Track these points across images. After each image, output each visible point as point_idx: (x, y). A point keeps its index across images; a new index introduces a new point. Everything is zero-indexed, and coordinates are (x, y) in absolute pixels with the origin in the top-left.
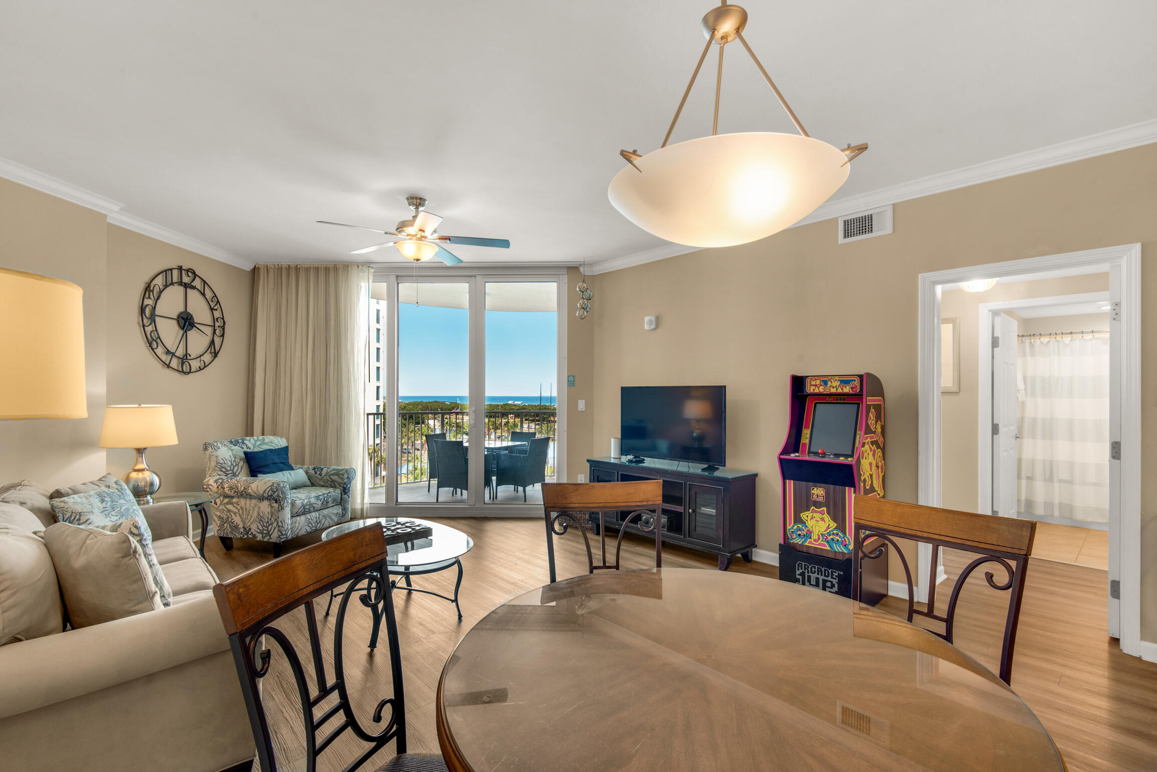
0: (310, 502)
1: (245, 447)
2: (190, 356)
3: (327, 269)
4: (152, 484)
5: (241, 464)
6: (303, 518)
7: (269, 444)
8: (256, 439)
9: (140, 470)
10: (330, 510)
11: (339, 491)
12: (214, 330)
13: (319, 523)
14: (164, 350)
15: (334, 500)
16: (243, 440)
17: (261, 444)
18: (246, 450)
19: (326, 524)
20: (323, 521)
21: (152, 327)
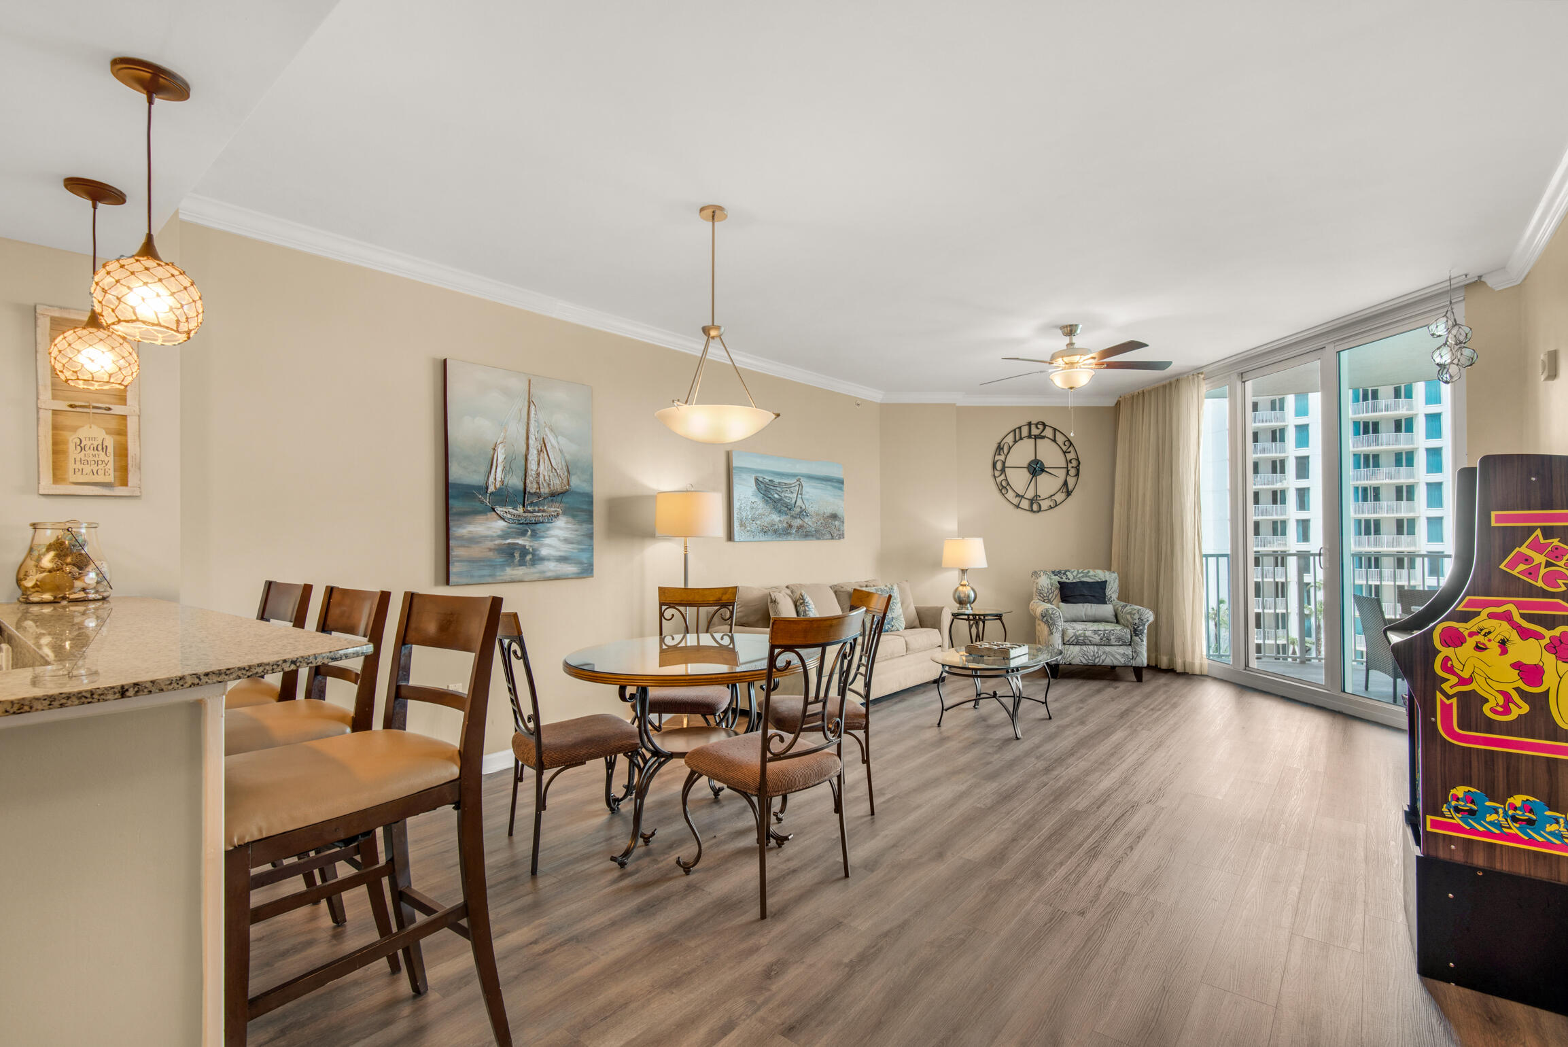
0: (1085, 634)
1: (1064, 578)
2: (1040, 497)
3: (1164, 387)
4: (969, 596)
5: (1057, 592)
6: (1077, 648)
7: (1091, 577)
8: (1080, 571)
9: (965, 585)
10: (1115, 648)
11: (1128, 631)
12: (1068, 471)
13: (1098, 657)
14: (1014, 494)
15: (1119, 639)
16: (1066, 571)
17: (1082, 577)
18: (1064, 580)
19: (1109, 661)
20: (1103, 657)
21: (1003, 477)
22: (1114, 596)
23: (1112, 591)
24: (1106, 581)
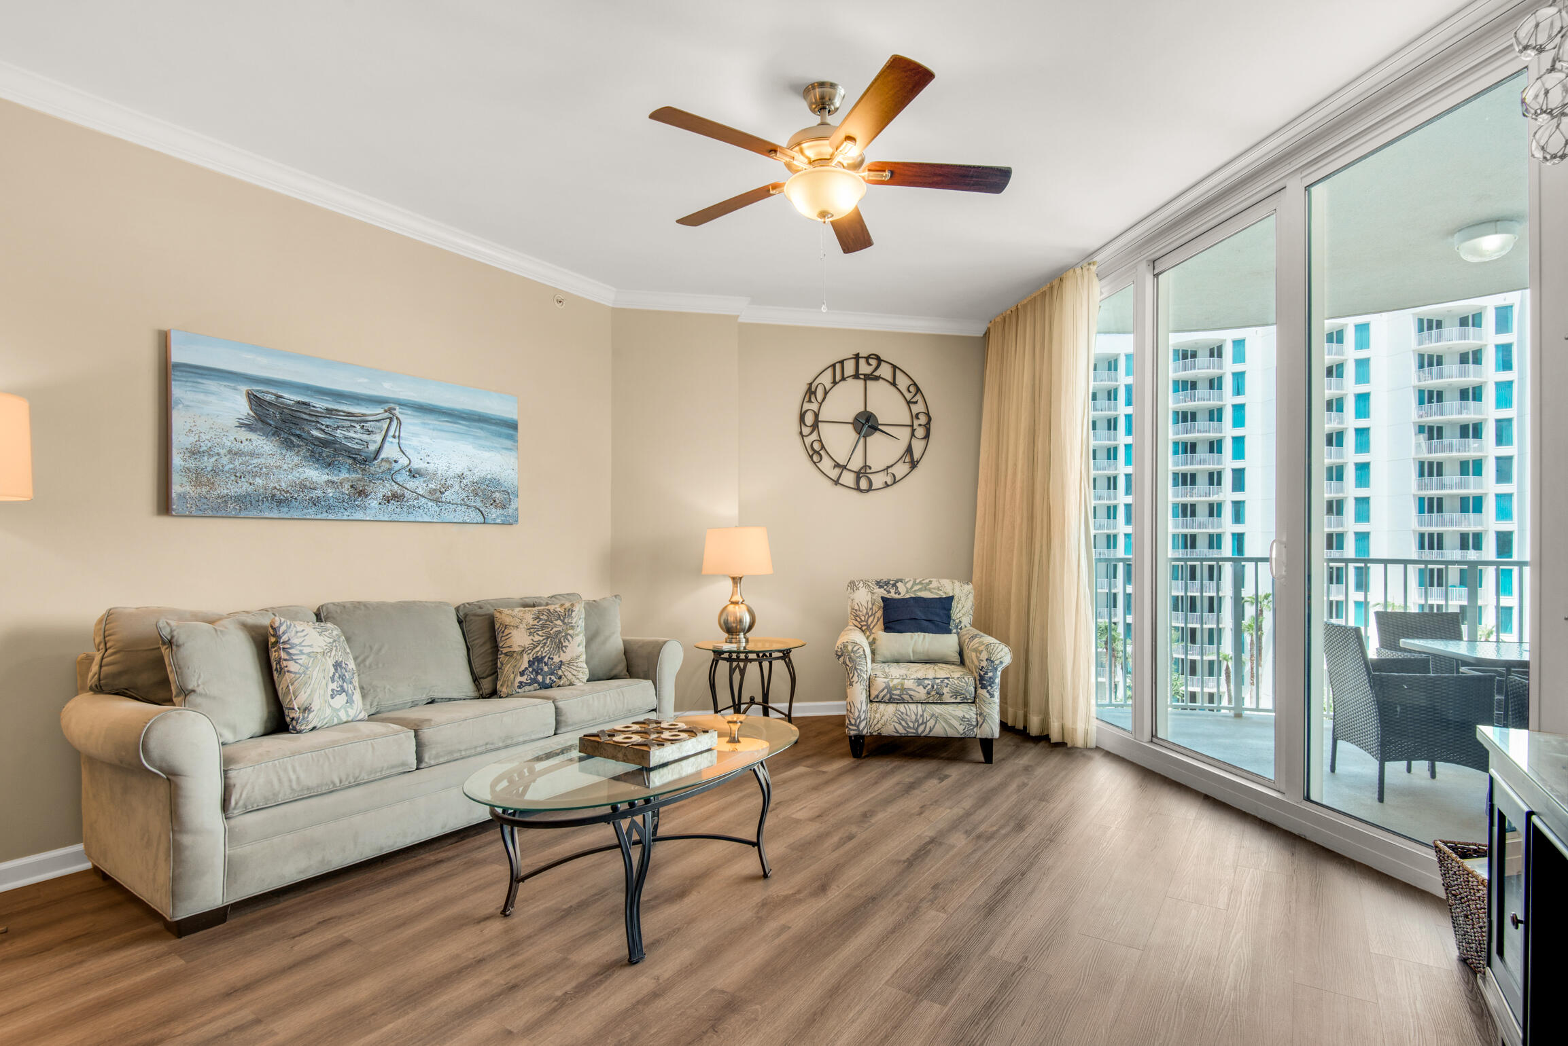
0: (902, 685)
1: (893, 591)
2: (870, 468)
4: (741, 621)
5: (880, 614)
6: (891, 708)
7: (933, 590)
8: (918, 581)
9: (736, 603)
10: (950, 708)
11: (972, 679)
12: (913, 431)
13: (922, 724)
14: (830, 464)
15: (956, 694)
16: (897, 581)
17: (920, 590)
18: (893, 595)
19: (939, 731)
20: (931, 723)
21: (814, 436)
22: (966, 621)
23: (963, 612)
24: (952, 598)
